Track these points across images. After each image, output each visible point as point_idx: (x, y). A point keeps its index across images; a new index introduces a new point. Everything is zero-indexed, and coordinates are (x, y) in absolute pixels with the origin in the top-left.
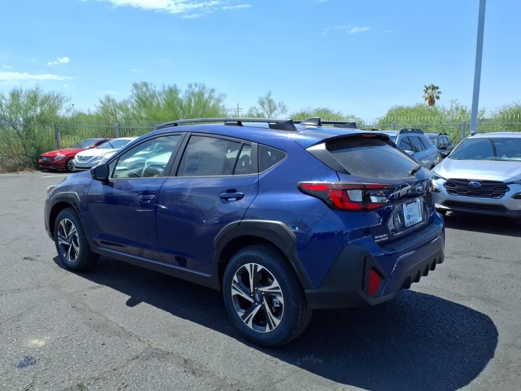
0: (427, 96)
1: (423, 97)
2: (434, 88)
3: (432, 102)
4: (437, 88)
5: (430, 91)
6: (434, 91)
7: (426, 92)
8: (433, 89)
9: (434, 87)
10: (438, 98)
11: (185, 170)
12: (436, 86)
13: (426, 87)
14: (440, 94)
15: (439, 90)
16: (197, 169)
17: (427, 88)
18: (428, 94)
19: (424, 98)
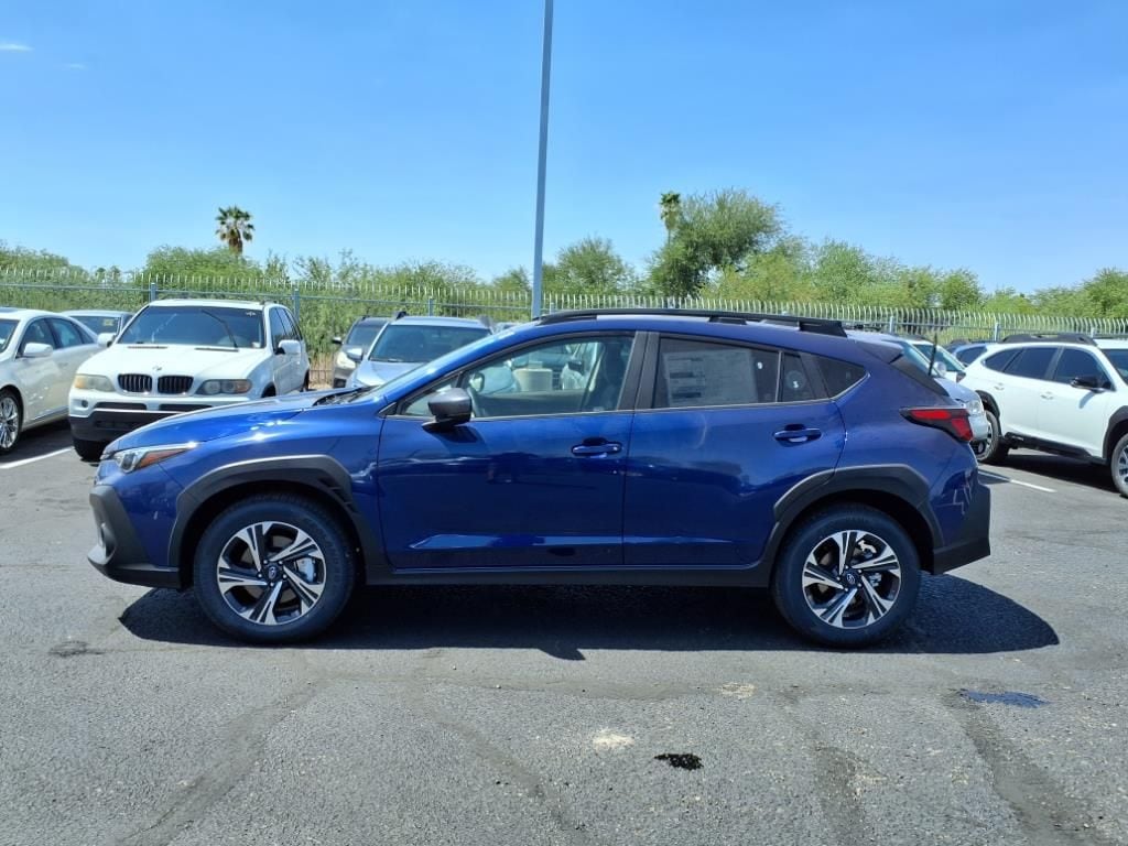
0: (224, 229)
1: (218, 232)
2: (239, 215)
3: (235, 241)
4: (247, 216)
5: (230, 220)
6: (239, 222)
7: (223, 223)
8: (237, 217)
9: (239, 212)
10: (248, 237)
11: (670, 396)
12: (243, 210)
13: (221, 210)
14: (251, 230)
15: (250, 222)
16: (699, 395)
17: (225, 214)
18: (228, 227)
19: (219, 235)
